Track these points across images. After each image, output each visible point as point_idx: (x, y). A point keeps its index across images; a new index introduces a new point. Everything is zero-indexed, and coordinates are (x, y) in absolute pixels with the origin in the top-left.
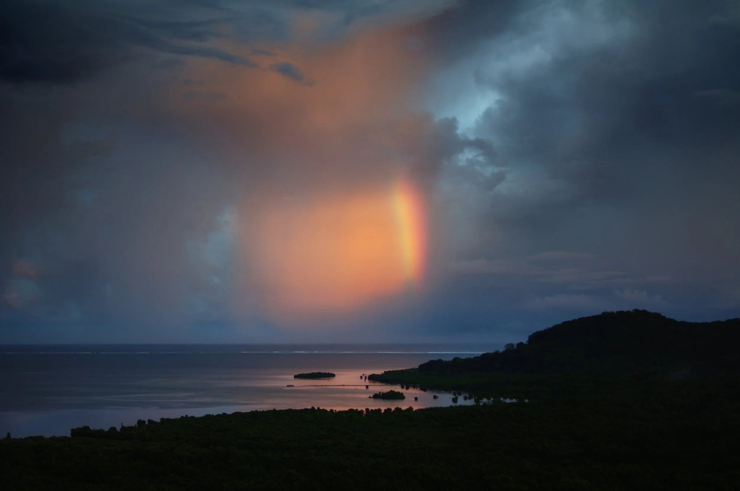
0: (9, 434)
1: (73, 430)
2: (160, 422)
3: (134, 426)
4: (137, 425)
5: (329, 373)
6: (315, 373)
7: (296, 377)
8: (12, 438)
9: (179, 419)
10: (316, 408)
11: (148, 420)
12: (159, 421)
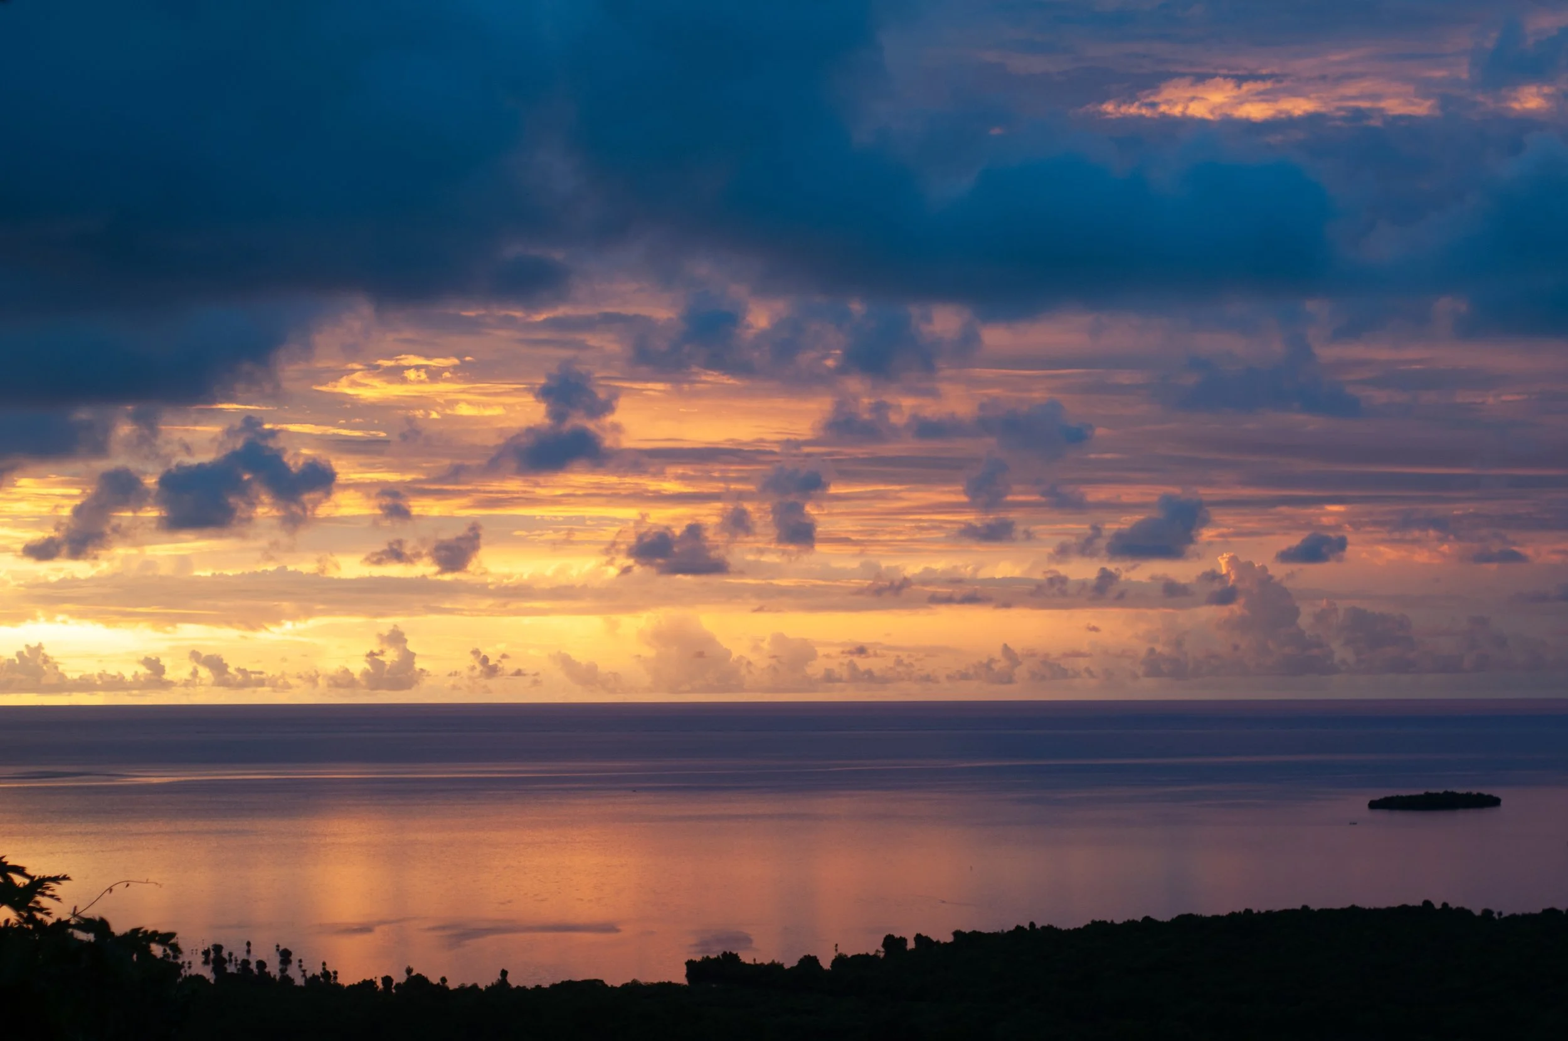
0: (504, 973)
1: (690, 964)
2: (951, 943)
3: (872, 953)
4: (882, 949)
5: (1479, 795)
6: (1437, 794)
7: (1373, 805)
8: (514, 985)
9: (1010, 932)
10: (1438, 906)
11: (915, 935)
12: (950, 939)
